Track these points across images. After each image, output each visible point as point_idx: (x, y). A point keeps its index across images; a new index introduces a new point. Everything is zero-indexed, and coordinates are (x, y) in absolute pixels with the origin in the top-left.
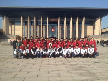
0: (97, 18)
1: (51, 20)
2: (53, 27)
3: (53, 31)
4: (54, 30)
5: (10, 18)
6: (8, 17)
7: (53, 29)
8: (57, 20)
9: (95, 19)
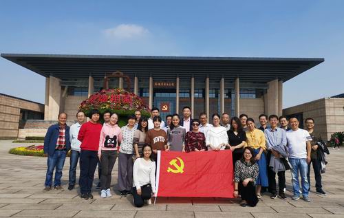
0: (270, 80)
1: (159, 84)
2: (164, 101)
3: (166, 111)
4: (166, 109)
5: (63, 80)
6: (58, 77)
7: (164, 107)
8: (173, 84)
9: (266, 83)
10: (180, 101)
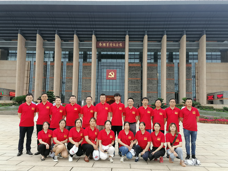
1: (105, 45)
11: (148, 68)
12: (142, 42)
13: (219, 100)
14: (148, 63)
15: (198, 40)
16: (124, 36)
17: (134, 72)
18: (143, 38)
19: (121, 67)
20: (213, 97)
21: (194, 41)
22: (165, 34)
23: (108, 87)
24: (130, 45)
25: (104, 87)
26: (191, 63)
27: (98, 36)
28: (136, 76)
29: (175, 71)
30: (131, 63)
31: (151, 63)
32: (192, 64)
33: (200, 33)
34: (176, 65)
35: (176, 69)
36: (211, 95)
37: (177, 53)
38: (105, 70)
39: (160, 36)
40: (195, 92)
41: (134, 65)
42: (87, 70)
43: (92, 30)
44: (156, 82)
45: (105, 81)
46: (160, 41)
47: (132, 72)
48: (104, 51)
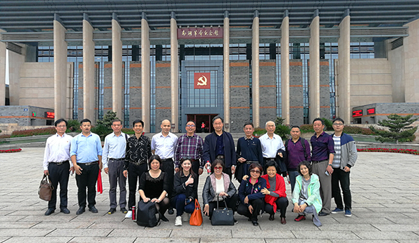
1: (190, 33)
3: (203, 87)
4: (205, 83)
7: (200, 79)
8: (216, 32)
10: (231, 68)
11: (260, 69)
12: (251, 28)
13: (369, 116)
14: (260, 61)
15: (339, 24)
16: (221, 19)
17: (239, 76)
18: (252, 21)
19: (217, 68)
20: (361, 112)
21: (331, 26)
22: (287, 14)
23: (197, 101)
24: (231, 33)
25: (192, 101)
26: (327, 60)
27: (179, 20)
28: (242, 82)
29: (303, 74)
30: (233, 61)
31: (264, 61)
32: (330, 61)
33: (341, 12)
34: (304, 63)
35: (304, 69)
36: (358, 109)
37: (307, 45)
38: (192, 74)
39: (280, 18)
40: (334, 105)
41: (239, 64)
42: (162, 74)
43: (170, 10)
44: (273, 91)
45: (192, 90)
46: (279, 26)
47: (236, 76)
48: (190, 43)
